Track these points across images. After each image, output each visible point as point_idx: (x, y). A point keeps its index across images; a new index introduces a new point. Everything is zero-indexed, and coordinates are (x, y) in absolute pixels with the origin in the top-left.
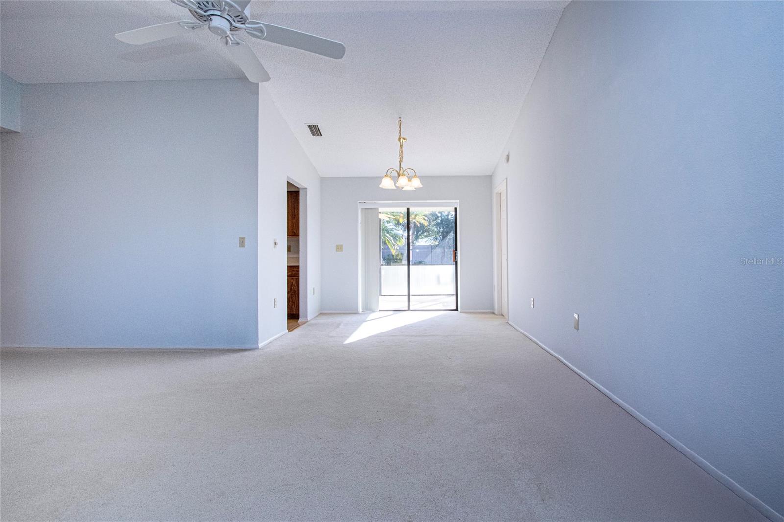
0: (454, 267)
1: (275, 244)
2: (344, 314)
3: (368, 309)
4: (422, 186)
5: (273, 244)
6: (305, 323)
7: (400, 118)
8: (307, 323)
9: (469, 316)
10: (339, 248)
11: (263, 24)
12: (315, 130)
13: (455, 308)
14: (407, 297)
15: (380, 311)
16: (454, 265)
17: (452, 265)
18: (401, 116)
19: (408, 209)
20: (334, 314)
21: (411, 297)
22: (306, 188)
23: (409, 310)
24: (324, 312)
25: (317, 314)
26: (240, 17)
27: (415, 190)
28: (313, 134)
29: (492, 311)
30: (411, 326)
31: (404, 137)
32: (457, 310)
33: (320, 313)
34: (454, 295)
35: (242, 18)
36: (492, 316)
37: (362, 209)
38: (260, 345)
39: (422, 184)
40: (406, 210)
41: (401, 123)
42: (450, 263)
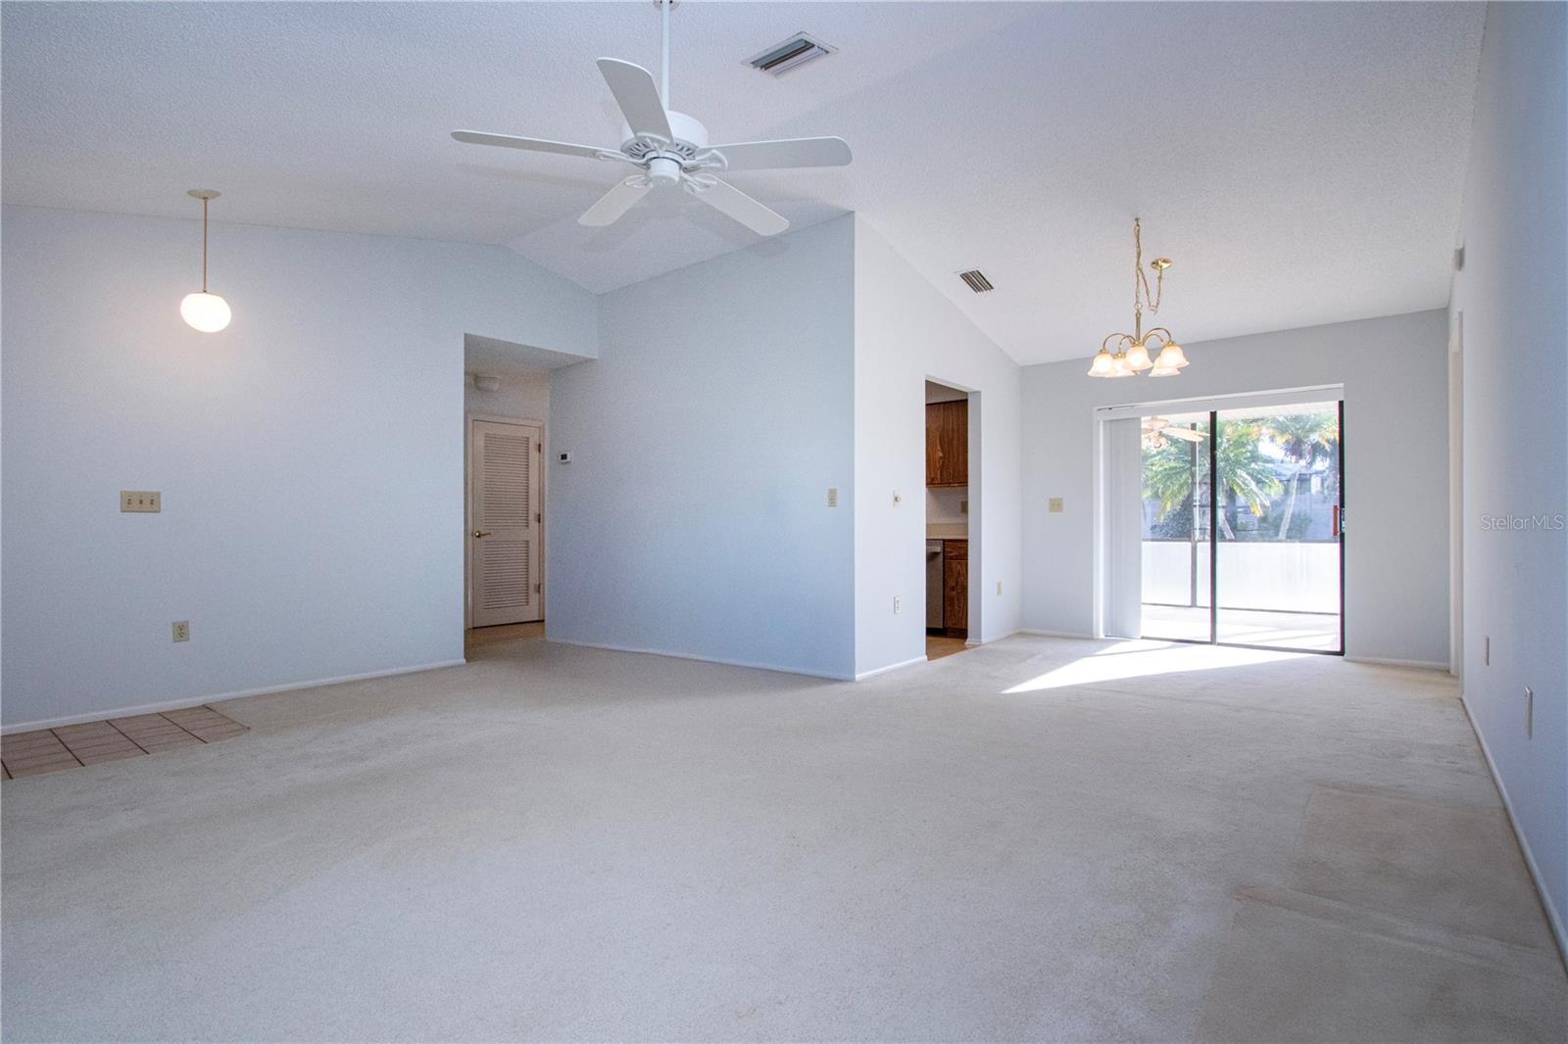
0: (1337, 546)
1: (896, 499)
2: (1063, 637)
3: (1118, 632)
4: (1188, 363)
5: (892, 499)
6: (976, 646)
7: (1137, 220)
8: (979, 648)
9: (1378, 671)
10: (1056, 505)
11: (717, 148)
12: (976, 281)
13: (1338, 649)
14: (1209, 610)
15: (1143, 638)
16: (1336, 542)
17: (1329, 541)
18: (1140, 216)
19: (1213, 415)
20: (1047, 636)
21: (1219, 612)
22: (979, 392)
23: (1213, 642)
24: (1024, 630)
25: (1012, 632)
26: (685, 149)
27: (1179, 373)
28: (976, 288)
29: (1441, 664)
30: (1180, 676)
31: (1165, 257)
32: (1341, 653)
33: (1018, 631)
34: (1336, 614)
35: (689, 150)
36: (1437, 678)
37: (1105, 422)
38: (858, 676)
39: (1187, 360)
40: (1208, 418)
41: (1138, 231)
42: (1326, 538)
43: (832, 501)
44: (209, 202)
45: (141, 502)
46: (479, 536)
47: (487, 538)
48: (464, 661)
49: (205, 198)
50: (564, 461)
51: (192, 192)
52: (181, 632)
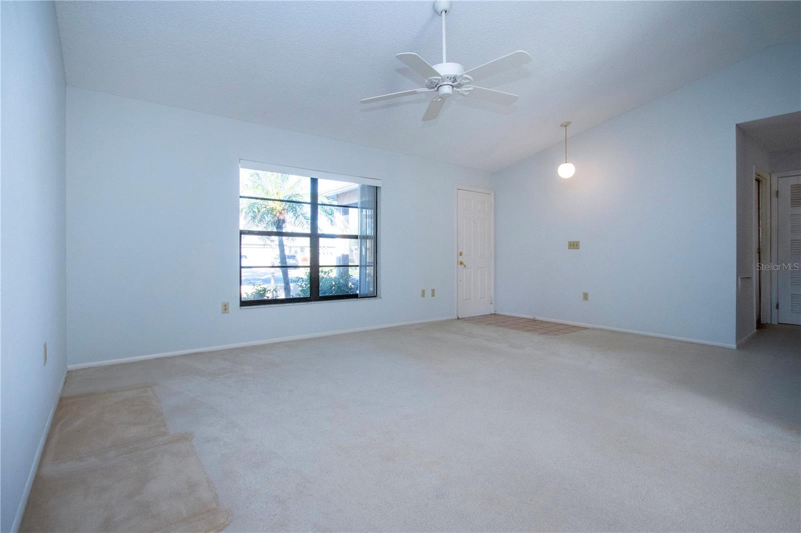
45: (574, 245)
48: (735, 346)
49: (566, 126)
51: (562, 126)
52: (586, 297)
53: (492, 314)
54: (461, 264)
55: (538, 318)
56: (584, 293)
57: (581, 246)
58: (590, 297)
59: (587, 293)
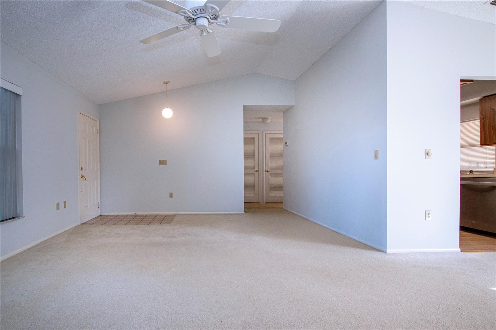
1: (427, 154)
38: (388, 251)
43: (376, 157)
44: (168, 84)
45: (163, 163)
46: (268, 172)
47: (270, 172)
48: (244, 212)
49: (167, 84)
50: (286, 145)
51: (164, 83)
52: (171, 195)
53: (99, 216)
54: (82, 177)
55: (137, 213)
56: (170, 193)
57: (167, 163)
58: (173, 195)
59: (172, 193)
